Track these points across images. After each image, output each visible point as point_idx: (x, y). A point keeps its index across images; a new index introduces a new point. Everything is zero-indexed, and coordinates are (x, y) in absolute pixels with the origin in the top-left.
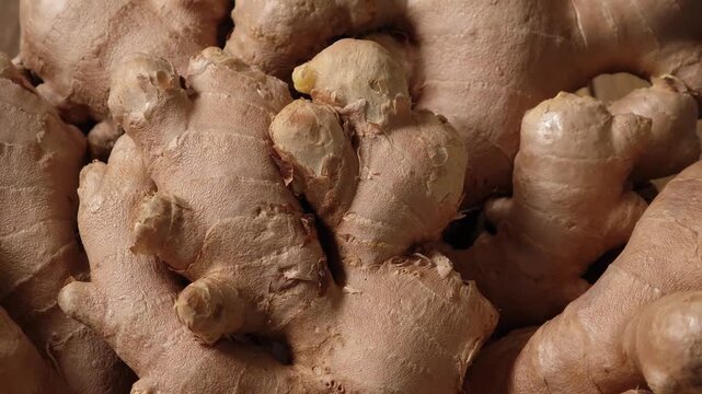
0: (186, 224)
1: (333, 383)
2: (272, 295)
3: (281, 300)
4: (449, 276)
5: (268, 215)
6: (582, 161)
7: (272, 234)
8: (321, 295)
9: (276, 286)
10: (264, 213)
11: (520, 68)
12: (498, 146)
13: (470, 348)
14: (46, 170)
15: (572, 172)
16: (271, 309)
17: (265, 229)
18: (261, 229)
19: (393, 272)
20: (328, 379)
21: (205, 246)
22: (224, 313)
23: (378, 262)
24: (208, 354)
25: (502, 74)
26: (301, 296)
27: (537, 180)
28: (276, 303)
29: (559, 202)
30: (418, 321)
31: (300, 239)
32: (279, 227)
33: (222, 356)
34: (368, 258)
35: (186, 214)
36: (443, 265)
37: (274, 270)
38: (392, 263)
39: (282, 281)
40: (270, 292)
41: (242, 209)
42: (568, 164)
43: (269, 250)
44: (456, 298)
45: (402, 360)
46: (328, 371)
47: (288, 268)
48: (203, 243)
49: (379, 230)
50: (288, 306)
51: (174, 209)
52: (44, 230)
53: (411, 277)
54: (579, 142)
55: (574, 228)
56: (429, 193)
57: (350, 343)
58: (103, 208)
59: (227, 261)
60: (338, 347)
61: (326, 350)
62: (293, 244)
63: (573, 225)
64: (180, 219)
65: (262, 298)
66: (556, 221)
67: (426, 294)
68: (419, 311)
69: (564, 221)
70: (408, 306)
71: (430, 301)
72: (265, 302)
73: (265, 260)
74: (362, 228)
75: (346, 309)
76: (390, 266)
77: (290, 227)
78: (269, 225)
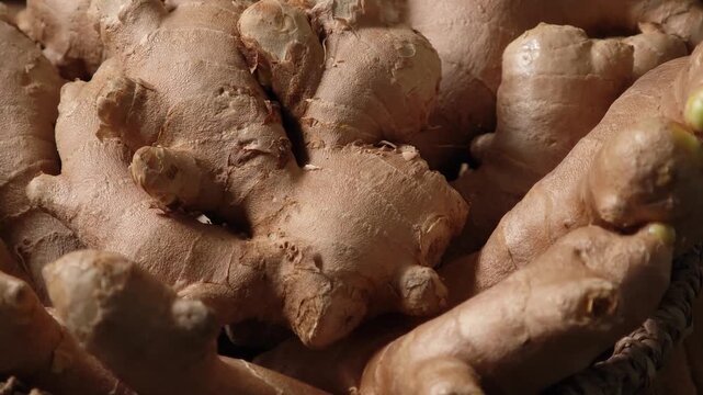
0: (149, 102)
1: (286, 244)
2: (231, 168)
3: (239, 173)
4: (414, 159)
5: (231, 95)
6: (559, 77)
7: (234, 111)
8: (280, 167)
9: (235, 158)
10: (226, 93)
11: (502, 6)
12: (480, 78)
13: (431, 221)
14: (31, 95)
15: (550, 89)
16: (229, 183)
17: (227, 107)
18: (223, 107)
19: (355, 152)
20: (282, 242)
21: (167, 122)
22: (179, 175)
23: (342, 143)
24: (164, 222)
25: (484, 12)
26: (260, 168)
27: (517, 101)
28: (235, 176)
29: (538, 119)
30: (376, 188)
31: (262, 118)
32: (240, 106)
33: (177, 224)
34: (330, 139)
35: (150, 94)
36: (409, 152)
37: (234, 144)
38: (356, 145)
39: (241, 153)
40: (229, 165)
41: (204, 89)
42: (546, 80)
43: (229, 126)
44: (419, 176)
45: (356, 220)
46: (283, 235)
47: (248, 142)
48: (164, 120)
49: (342, 112)
50: (247, 179)
51: (138, 89)
52: (23, 143)
53: (373, 156)
54: (556, 59)
55: (554, 144)
56: (393, 80)
57: (306, 208)
58: (78, 111)
59: (187, 136)
60: (294, 215)
61: (283, 217)
62: (254, 121)
63: (552, 142)
64: (143, 97)
65: (221, 171)
66: (536, 139)
67: (387, 169)
68: (377, 181)
69: (543, 138)
70: (367, 175)
71: (390, 174)
72: (224, 175)
73: (225, 136)
74: (325, 111)
75: (304, 182)
76: (353, 147)
77: (253, 108)
78: (231, 104)
